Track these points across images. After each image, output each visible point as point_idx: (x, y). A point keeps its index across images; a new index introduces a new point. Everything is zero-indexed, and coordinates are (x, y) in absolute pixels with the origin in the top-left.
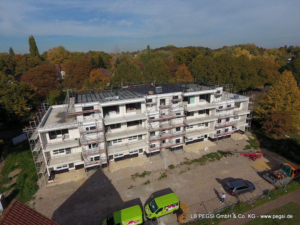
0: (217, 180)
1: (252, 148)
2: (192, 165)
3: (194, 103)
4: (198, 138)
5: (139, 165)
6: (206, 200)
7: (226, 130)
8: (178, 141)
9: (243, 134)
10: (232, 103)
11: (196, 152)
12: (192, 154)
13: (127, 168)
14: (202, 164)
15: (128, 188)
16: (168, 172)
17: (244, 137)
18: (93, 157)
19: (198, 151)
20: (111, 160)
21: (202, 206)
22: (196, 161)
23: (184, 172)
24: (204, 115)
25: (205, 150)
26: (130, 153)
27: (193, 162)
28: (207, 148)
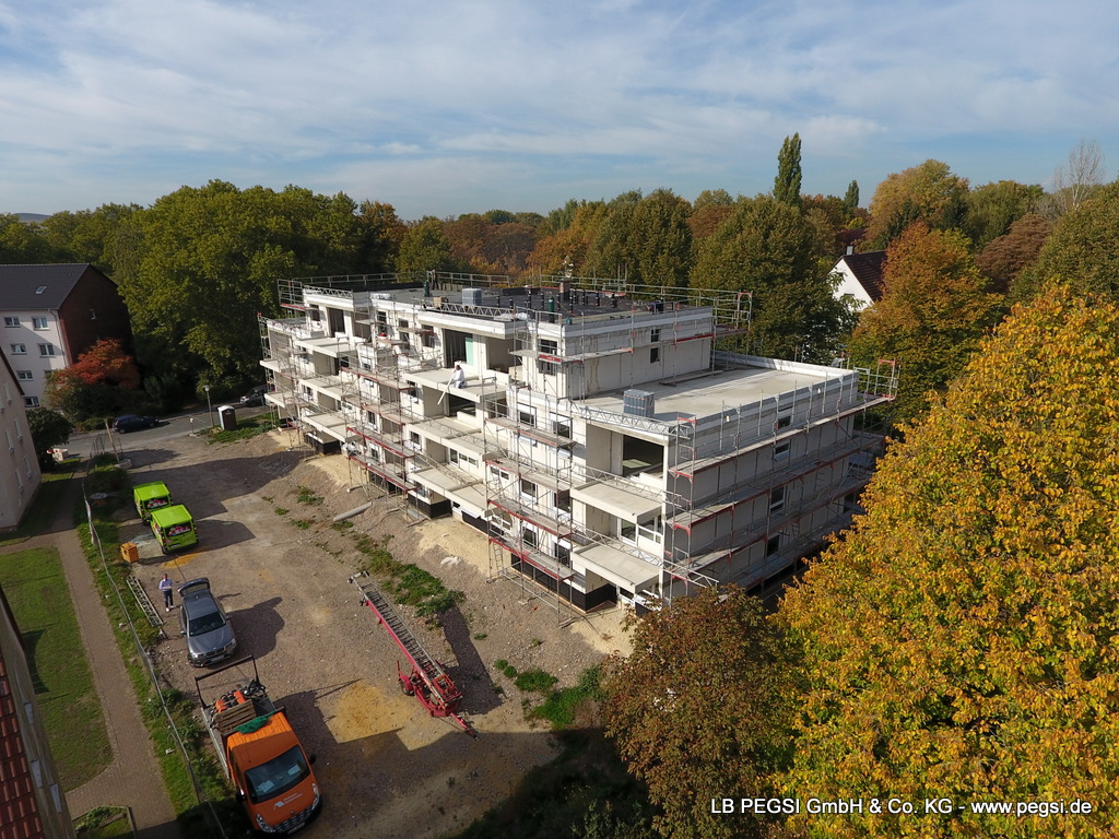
0: (275, 601)
1: (539, 696)
3: (473, 364)
5: (336, 482)
11: (421, 545)
12: (413, 540)
13: (323, 473)
14: (362, 570)
15: (264, 498)
16: (320, 525)
22: (382, 557)
23: (324, 548)
25: (445, 560)
27: (371, 553)
28: (455, 560)
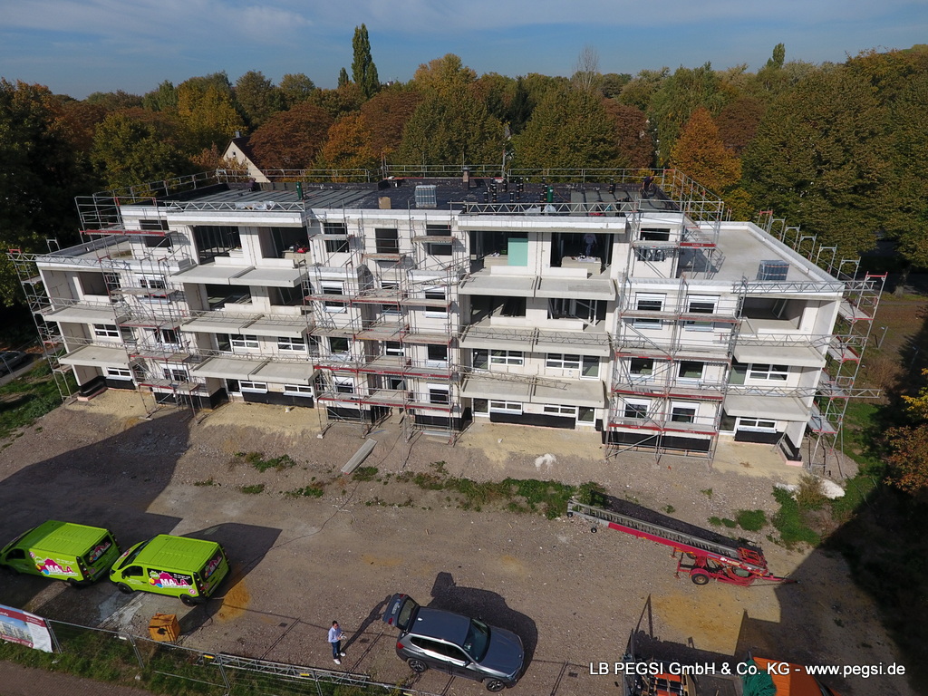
0: (444, 579)
1: (770, 529)
2: (432, 494)
3: (525, 264)
4: (546, 409)
5: (284, 433)
6: (315, 622)
7: (683, 416)
8: (438, 397)
9: (789, 458)
10: (722, 293)
11: (493, 459)
12: (474, 457)
13: (247, 428)
14: (466, 506)
15: (197, 484)
16: (335, 484)
17: (779, 472)
18: (172, 367)
19: (504, 457)
20: (235, 394)
21: (280, 631)
22: (463, 485)
23: (384, 504)
24: (574, 326)
25: (539, 462)
26: (287, 388)
27: (446, 487)
28: (549, 458)
